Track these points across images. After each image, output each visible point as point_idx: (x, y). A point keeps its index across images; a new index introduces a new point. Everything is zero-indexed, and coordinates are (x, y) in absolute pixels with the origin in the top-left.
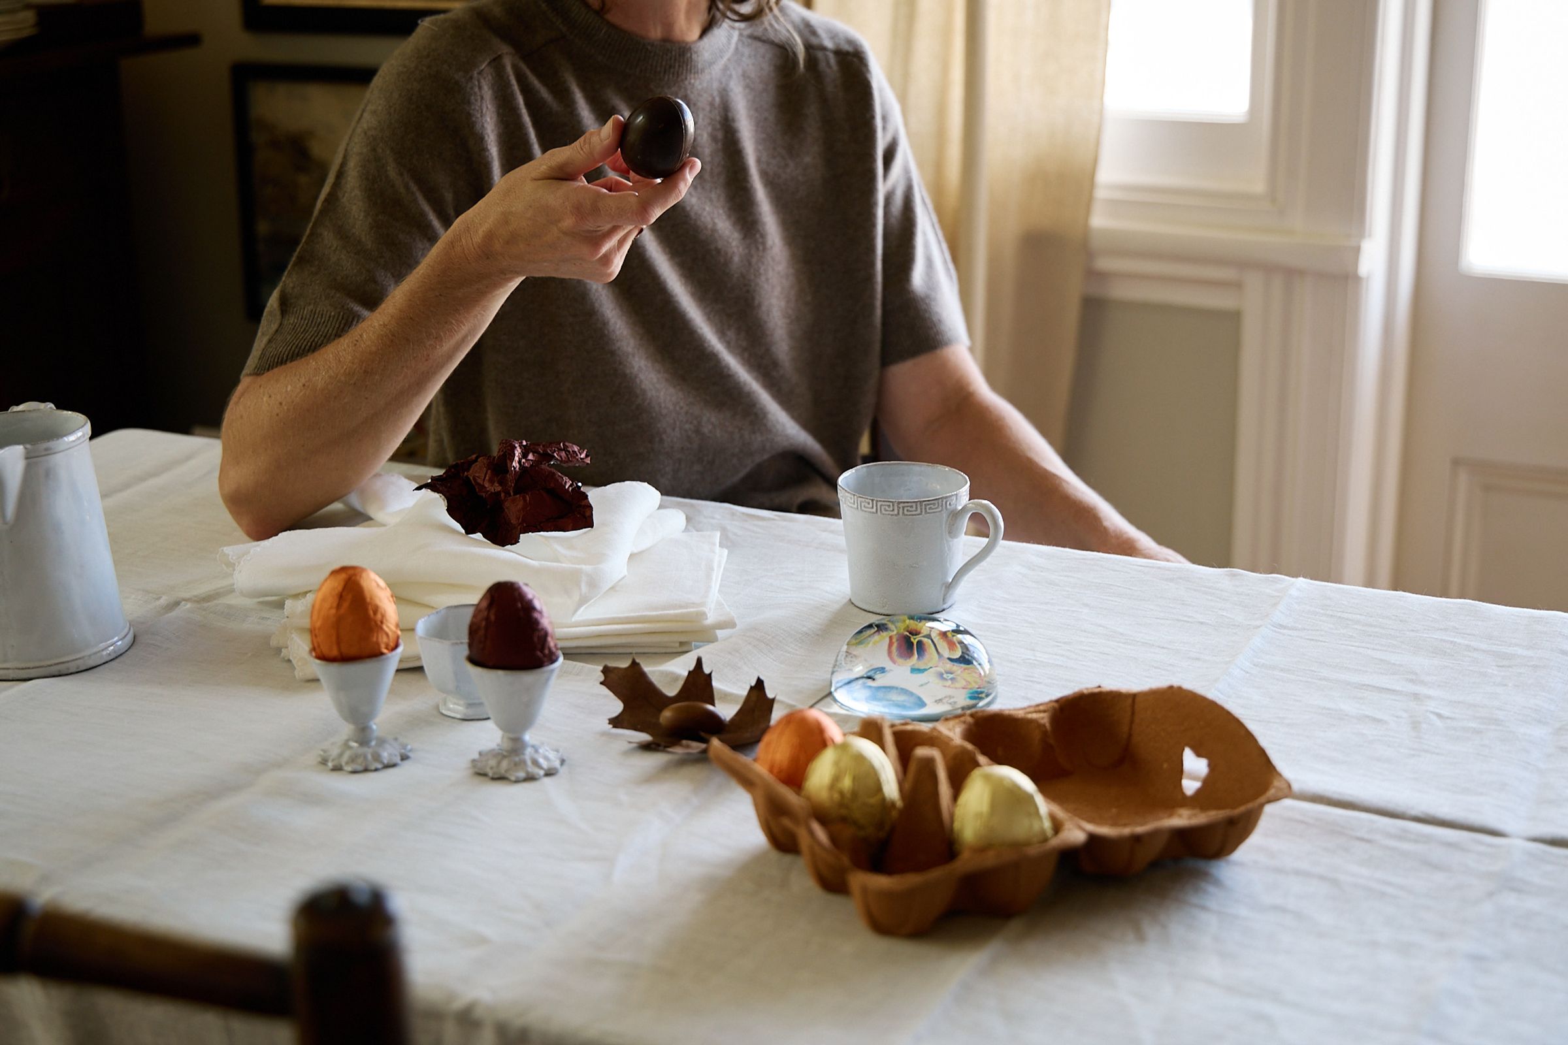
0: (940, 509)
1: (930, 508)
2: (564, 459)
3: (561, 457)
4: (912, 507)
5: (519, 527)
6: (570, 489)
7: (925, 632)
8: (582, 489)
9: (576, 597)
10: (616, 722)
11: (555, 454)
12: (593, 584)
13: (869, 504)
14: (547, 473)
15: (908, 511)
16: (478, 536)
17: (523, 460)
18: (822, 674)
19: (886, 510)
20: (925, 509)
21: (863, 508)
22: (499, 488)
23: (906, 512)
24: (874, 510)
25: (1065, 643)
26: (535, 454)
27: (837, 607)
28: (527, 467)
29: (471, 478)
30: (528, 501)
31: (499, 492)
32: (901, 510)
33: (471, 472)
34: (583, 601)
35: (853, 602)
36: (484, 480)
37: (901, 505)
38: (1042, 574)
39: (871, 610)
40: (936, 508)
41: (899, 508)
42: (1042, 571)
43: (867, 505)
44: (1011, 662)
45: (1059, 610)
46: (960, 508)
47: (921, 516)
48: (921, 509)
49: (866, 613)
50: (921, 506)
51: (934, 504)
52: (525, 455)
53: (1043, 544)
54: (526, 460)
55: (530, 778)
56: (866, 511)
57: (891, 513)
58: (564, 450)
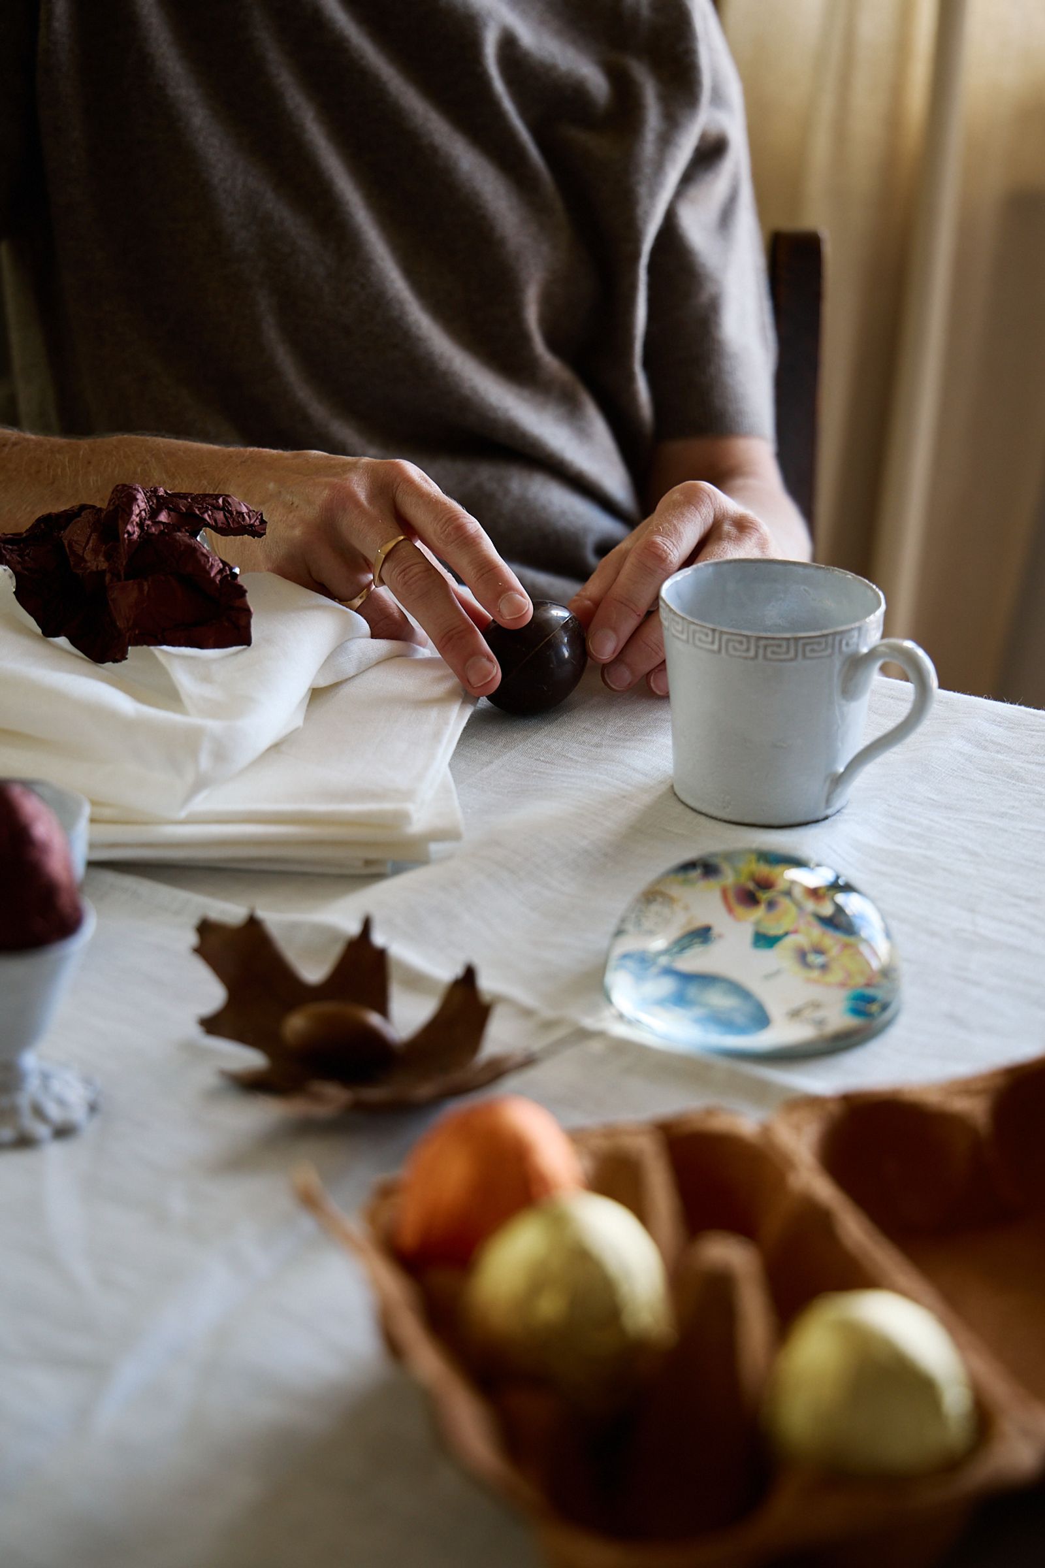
0: (829, 651)
1: (813, 650)
2: (220, 525)
3: (215, 521)
4: (779, 646)
5: (128, 634)
6: (218, 578)
7: (781, 885)
8: (239, 578)
9: (190, 777)
10: (212, 1025)
11: (206, 516)
12: (221, 755)
13: (707, 635)
14: (182, 548)
15: (773, 653)
16: (62, 641)
17: (149, 522)
18: (598, 938)
19: (735, 649)
20: (804, 651)
21: (697, 643)
22: (104, 566)
23: (769, 655)
24: (715, 647)
25: (1029, 899)
26: (172, 513)
27: (647, 799)
28: (153, 534)
29: (66, 542)
30: (145, 592)
31: (104, 572)
32: (761, 651)
33: (67, 531)
34: (200, 784)
35: (677, 793)
36: (84, 548)
37: (762, 643)
38: (1000, 756)
39: (704, 811)
40: (823, 650)
41: (757, 647)
42: (998, 752)
43: (703, 637)
44: (933, 934)
45: (1023, 829)
46: (865, 650)
47: (794, 664)
48: (796, 651)
49: (694, 814)
50: (796, 646)
51: (819, 644)
52: (154, 513)
53: (1004, 701)
54: (152, 522)
55: (24, 1142)
56: (701, 648)
57: (744, 654)
58: (222, 509)
